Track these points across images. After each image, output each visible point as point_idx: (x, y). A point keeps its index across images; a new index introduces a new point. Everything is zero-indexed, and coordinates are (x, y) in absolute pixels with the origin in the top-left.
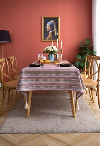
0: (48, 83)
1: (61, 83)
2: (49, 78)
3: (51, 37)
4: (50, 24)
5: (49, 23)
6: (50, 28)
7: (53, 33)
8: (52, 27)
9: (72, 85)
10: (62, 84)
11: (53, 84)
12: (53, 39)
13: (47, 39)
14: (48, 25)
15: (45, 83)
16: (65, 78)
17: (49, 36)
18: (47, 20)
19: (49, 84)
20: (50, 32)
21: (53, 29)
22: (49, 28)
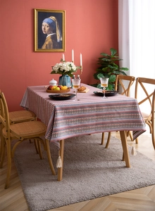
0: (95, 122)
1: (114, 121)
2: (97, 115)
3: (49, 44)
4: (48, 22)
5: (46, 20)
6: (49, 30)
7: (54, 38)
8: (52, 27)
9: (129, 122)
10: (115, 123)
11: (103, 124)
12: (54, 47)
13: (44, 47)
14: (45, 23)
15: (90, 123)
16: (119, 113)
17: (47, 43)
18: (43, 15)
19: (96, 124)
20: (49, 35)
21: (55, 31)
22: (47, 29)
